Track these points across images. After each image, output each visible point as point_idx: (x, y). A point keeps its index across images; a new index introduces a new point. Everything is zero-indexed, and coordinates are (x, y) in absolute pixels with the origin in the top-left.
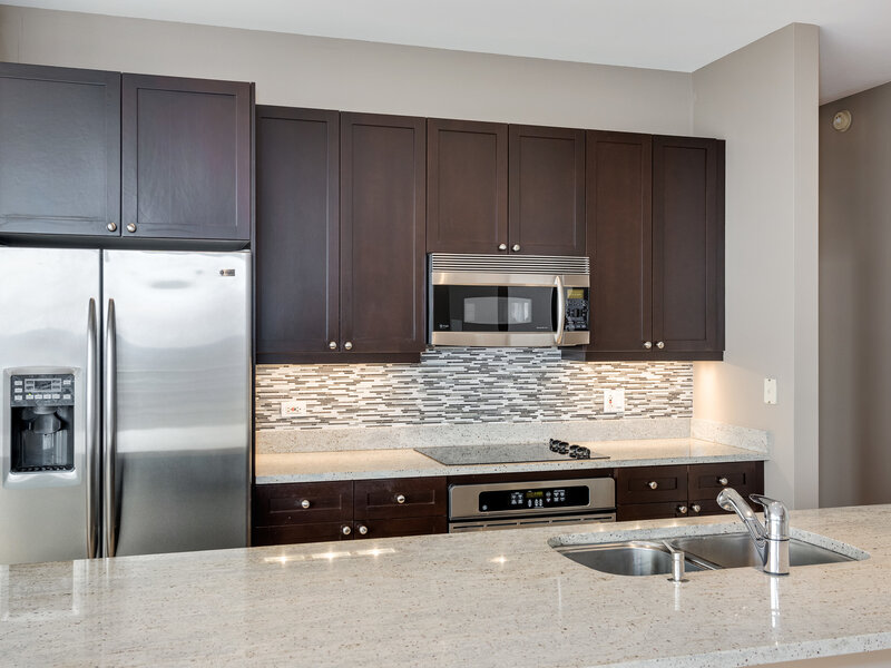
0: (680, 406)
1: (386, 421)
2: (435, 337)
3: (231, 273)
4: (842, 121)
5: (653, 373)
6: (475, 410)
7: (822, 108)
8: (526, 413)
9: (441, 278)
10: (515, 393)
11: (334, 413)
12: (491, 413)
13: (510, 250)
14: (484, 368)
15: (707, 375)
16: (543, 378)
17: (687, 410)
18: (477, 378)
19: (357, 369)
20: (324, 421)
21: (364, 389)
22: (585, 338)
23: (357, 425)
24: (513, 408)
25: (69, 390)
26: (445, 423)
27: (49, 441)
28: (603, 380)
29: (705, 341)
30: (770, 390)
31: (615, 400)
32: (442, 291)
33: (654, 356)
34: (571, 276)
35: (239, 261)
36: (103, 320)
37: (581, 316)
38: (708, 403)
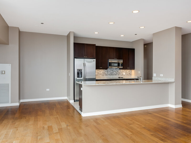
0: (130, 74)
1: (103, 75)
2: (109, 67)
3: (94, 61)
4: (146, 46)
5: (128, 71)
6: (111, 74)
7: (144, 45)
8: (116, 75)
9: (109, 61)
10: (115, 73)
11: (99, 74)
12: (113, 75)
13: (115, 59)
14: (112, 70)
15: (133, 71)
16: (118, 71)
17: (131, 75)
18: (112, 71)
19: (101, 70)
20: (98, 75)
21: (101, 72)
22: (122, 67)
23: (101, 75)
24: (115, 74)
25: (82, 71)
26: (109, 75)
27: (80, 75)
28: (123, 72)
29: (133, 68)
30: (139, 72)
31: (124, 73)
32: (110, 63)
33: (128, 69)
34: (121, 61)
35: (95, 60)
36: (84, 65)
37: (122, 65)
38: (133, 74)
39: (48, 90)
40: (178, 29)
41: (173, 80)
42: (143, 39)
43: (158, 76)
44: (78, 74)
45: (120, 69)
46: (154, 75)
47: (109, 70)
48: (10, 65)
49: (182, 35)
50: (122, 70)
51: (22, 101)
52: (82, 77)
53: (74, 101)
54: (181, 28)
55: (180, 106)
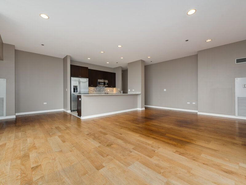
0: (113, 91)
1: (93, 91)
2: (98, 85)
4: (123, 72)
5: (111, 89)
10: (102, 90)
12: (100, 91)
13: (103, 79)
14: (100, 88)
15: (114, 89)
16: (104, 89)
19: (92, 87)
21: (92, 89)
25: (77, 87)
26: (97, 92)
27: (76, 91)
29: (114, 86)
30: (119, 89)
31: (108, 90)
32: (99, 82)
33: (111, 87)
34: (107, 81)
35: (88, 79)
36: (79, 82)
37: (107, 84)
38: (114, 91)
39: (45, 103)
40: (143, 61)
41: (140, 93)
42: (121, 67)
43: (131, 91)
44: (74, 89)
45: (106, 87)
46: (129, 90)
47: (98, 87)
48: (5, 80)
49: (145, 66)
50: (107, 88)
51: (17, 114)
52: (77, 92)
53: (71, 111)
54: (144, 61)
55: (144, 109)
